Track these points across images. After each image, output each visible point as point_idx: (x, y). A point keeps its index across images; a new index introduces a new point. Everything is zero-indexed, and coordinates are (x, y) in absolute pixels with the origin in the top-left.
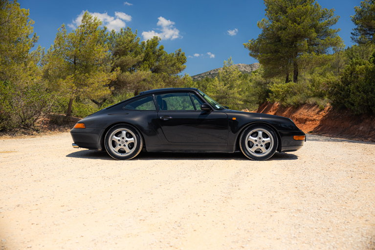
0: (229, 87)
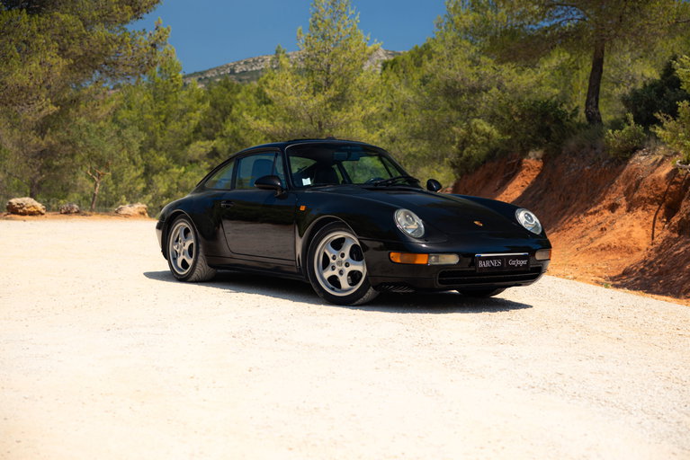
0: (331, 99)
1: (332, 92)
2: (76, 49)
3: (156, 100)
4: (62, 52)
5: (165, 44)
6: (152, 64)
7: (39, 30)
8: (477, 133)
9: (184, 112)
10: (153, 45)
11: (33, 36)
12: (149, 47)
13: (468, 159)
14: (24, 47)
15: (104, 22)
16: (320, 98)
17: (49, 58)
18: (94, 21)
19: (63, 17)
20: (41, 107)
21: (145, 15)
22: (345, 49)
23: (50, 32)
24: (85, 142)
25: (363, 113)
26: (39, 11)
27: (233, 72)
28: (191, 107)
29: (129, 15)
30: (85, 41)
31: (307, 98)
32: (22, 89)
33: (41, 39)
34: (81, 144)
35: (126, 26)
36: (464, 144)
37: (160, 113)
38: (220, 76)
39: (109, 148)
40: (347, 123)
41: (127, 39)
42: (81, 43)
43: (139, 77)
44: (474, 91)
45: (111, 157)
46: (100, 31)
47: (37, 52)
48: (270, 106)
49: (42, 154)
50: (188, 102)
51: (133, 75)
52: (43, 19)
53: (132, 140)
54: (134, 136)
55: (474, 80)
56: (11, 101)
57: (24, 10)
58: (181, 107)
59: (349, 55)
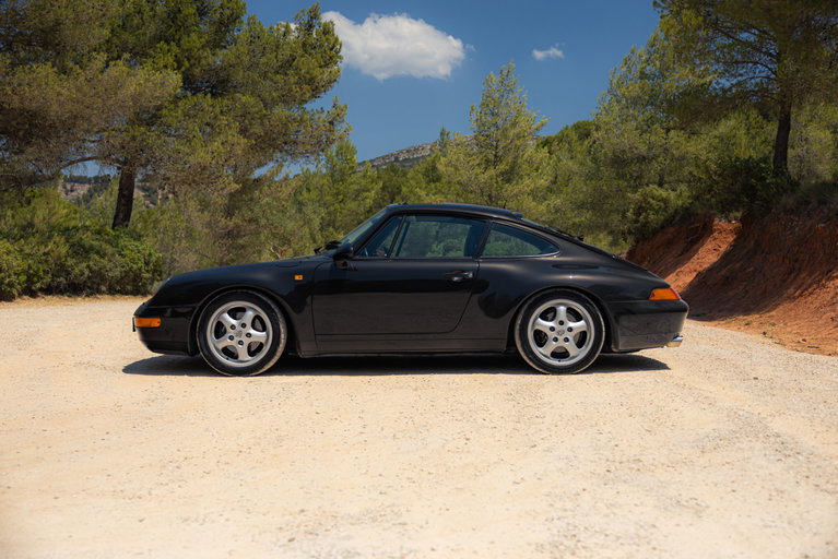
0: (502, 174)
1: (502, 167)
2: (257, 129)
3: (334, 181)
4: (243, 131)
5: (343, 121)
6: (330, 142)
7: (222, 112)
8: (653, 199)
9: (358, 193)
10: (331, 123)
11: (215, 118)
12: (327, 124)
13: (645, 225)
14: (208, 129)
15: (285, 102)
16: (492, 172)
17: (230, 137)
18: (274, 102)
19: (244, 99)
20: (223, 186)
21: (322, 95)
22: (514, 125)
23: (232, 113)
24: (268, 220)
25: (532, 186)
26: (221, 95)
27: (397, 159)
28: (365, 186)
29: (308, 95)
30: (266, 121)
31: (479, 171)
32: (204, 168)
33: (223, 120)
34: (263, 221)
35: (304, 106)
36: (639, 210)
37: (337, 194)
38: (386, 164)
39: (290, 225)
40: (516, 195)
41: (307, 117)
42: (262, 124)
43: (318, 155)
44: (642, 159)
45: (293, 234)
46: (280, 111)
47: (219, 133)
48: (438, 184)
49: (229, 234)
50: (363, 182)
51: (312, 153)
52: (226, 101)
53: (313, 216)
54: (315, 212)
55: (643, 149)
56: (194, 181)
57: (209, 95)
58: (355, 187)
59: (517, 130)
